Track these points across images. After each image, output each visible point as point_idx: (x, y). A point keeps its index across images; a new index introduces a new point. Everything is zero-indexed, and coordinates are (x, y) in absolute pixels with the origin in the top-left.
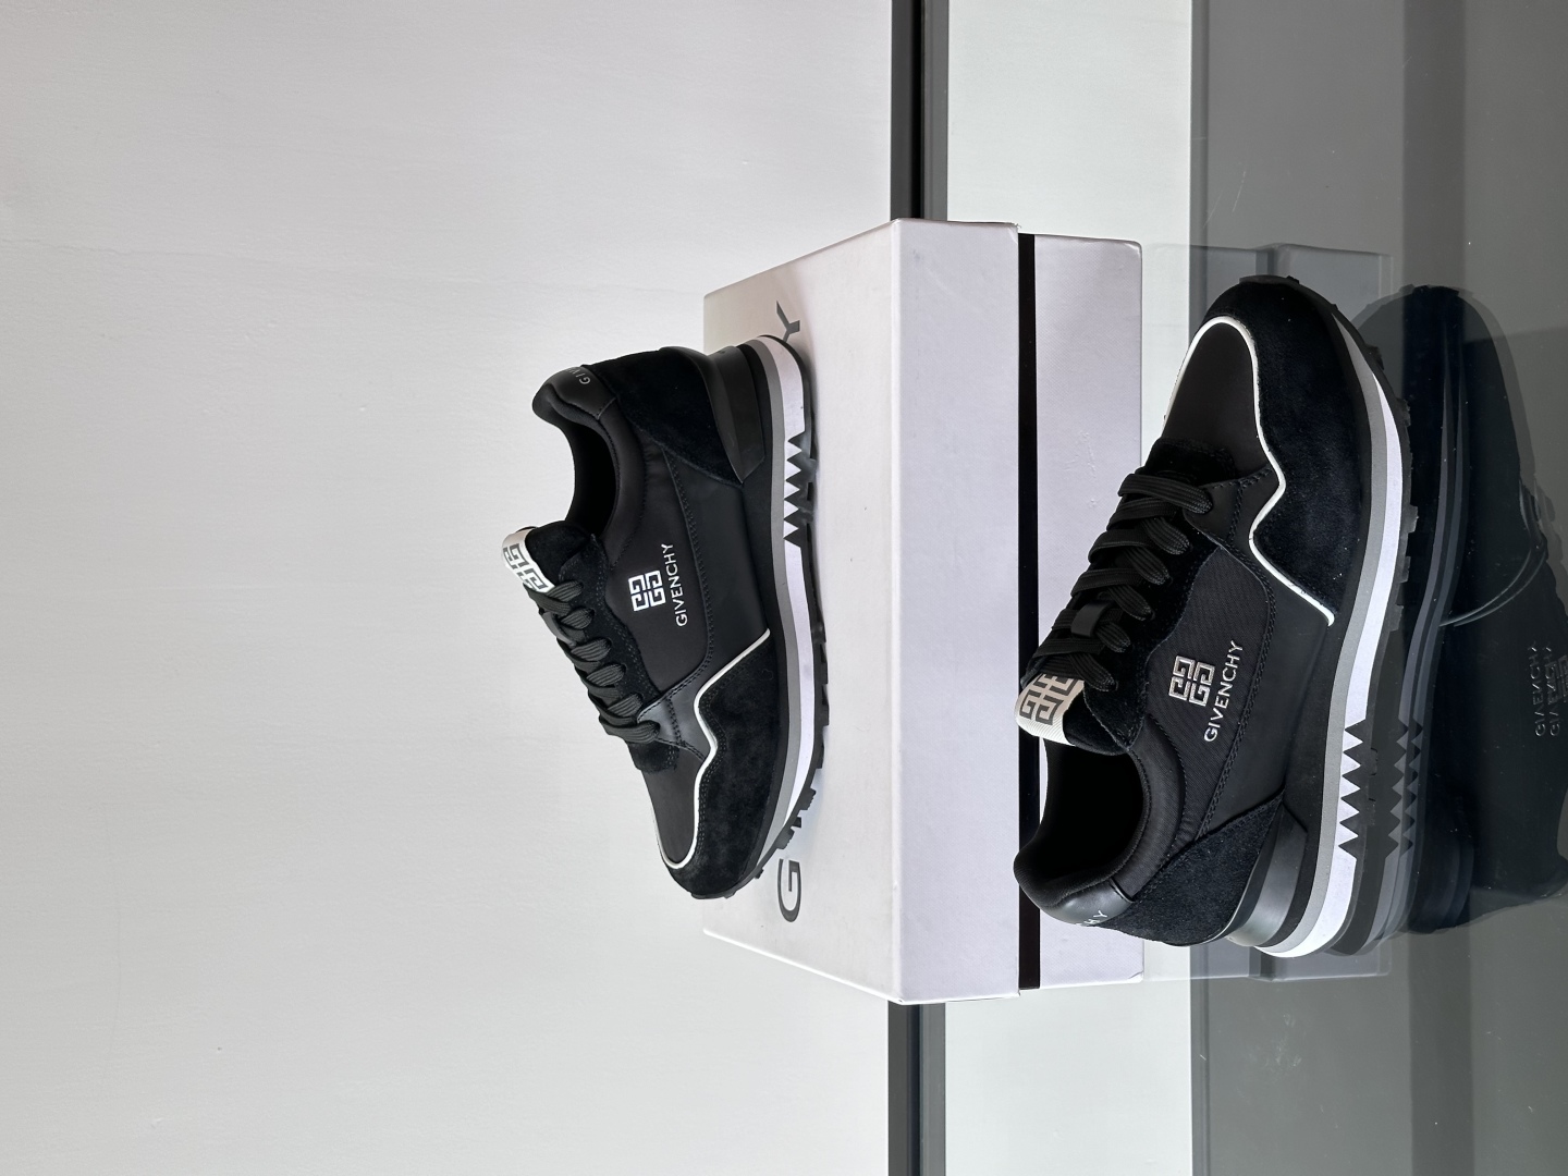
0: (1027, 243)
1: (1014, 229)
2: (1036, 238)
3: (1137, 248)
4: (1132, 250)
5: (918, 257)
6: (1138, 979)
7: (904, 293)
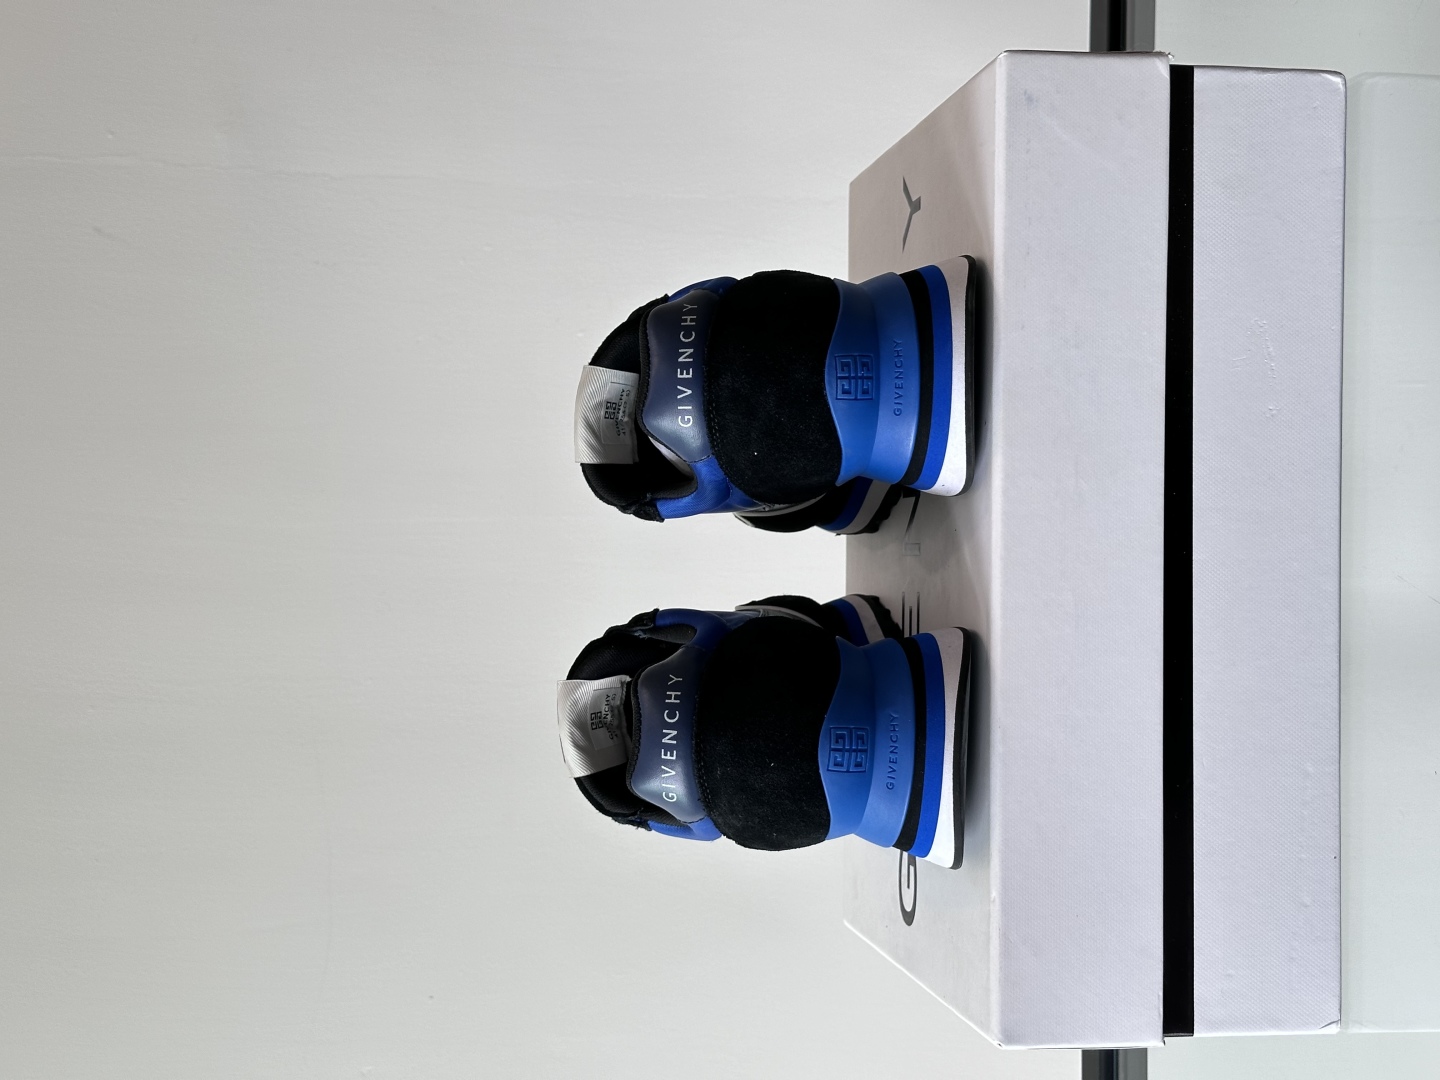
0: (1182, 80)
1: (1162, 58)
2: (1196, 71)
3: (1337, 80)
4: (1332, 83)
5: (1030, 99)
6: (1334, 1029)
7: (1010, 146)
